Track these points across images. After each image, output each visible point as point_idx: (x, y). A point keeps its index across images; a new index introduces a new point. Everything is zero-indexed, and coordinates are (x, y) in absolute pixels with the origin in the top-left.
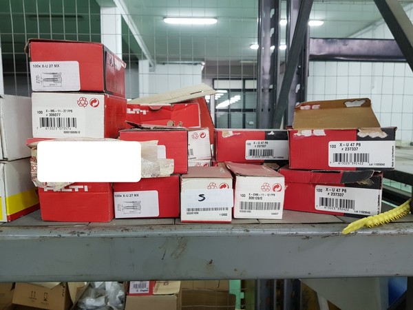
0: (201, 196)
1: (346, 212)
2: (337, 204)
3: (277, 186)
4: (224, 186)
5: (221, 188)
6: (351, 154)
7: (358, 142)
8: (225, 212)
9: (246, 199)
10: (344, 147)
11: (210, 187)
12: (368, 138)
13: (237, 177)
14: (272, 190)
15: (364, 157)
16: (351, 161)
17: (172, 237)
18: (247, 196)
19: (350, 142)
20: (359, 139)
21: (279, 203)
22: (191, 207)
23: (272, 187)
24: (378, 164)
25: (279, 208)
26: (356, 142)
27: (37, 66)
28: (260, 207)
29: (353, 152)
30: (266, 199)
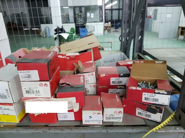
0: (90, 117)
1: (148, 119)
2: (144, 115)
3: (120, 112)
4: (99, 114)
5: (98, 114)
6: (151, 98)
7: (155, 94)
8: (99, 122)
9: (108, 116)
10: (149, 95)
11: (93, 114)
12: (159, 93)
13: (104, 108)
14: (118, 113)
15: (157, 100)
16: (151, 101)
17: (79, 133)
18: (108, 115)
19: (151, 94)
20: (155, 93)
21: (121, 117)
22: (86, 120)
23: (118, 112)
24: (162, 103)
25: (121, 119)
26: (154, 94)
27: (21, 72)
28: (113, 118)
29: (153, 98)
30: (115, 116)
